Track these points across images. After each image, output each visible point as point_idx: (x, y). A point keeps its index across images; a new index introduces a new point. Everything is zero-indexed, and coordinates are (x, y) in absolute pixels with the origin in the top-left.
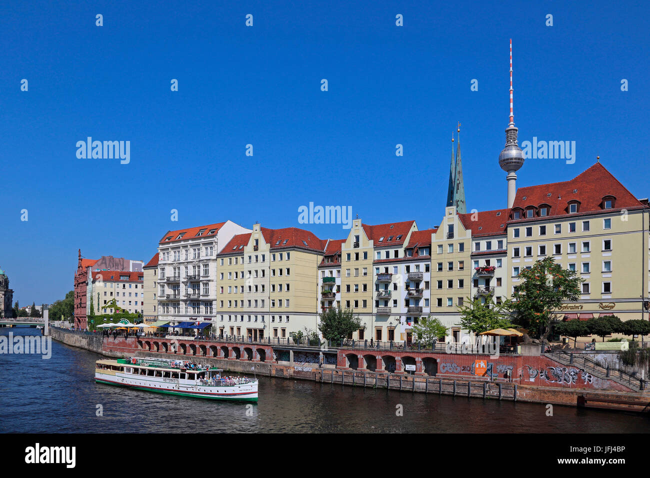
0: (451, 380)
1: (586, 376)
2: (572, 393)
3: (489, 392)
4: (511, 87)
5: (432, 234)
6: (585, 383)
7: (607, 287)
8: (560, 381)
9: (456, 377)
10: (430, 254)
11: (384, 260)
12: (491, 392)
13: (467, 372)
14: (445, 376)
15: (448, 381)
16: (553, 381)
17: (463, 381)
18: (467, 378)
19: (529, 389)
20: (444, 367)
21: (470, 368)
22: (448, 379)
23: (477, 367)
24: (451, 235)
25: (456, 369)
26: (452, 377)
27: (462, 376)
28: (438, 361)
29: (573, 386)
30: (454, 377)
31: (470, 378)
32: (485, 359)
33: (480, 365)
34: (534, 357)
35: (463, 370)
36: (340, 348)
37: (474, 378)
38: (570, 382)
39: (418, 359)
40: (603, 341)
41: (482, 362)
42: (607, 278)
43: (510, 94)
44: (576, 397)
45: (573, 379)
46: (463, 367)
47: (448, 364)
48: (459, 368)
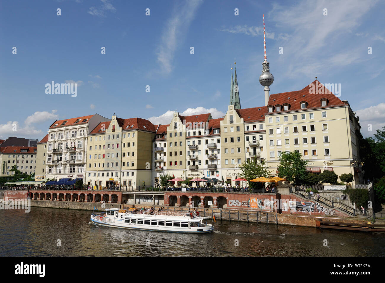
0: (236, 211)
1: (320, 208)
2: (312, 218)
3: (260, 219)
4: (265, 40)
5: (221, 121)
6: (320, 212)
7: (327, 152)
8: (304, 211)
9: (239, 209)
10: (220, 132)
11: (192, 137)
12: (261, 219)
13: (245, 205)
14: (232, 208)
15: (234, 211)
16: (300, 211)
17: (243, 211)
18: (245, 209)
19: (285, 216)
20: (231, 203)
21: (247, 203)
22: (234, 210)
23: (252, 202)
24: (232, 122)
25: (239, 204)
26: (236, 209)
27: (242, 208)
28: (227, 198)
29: (312, 214)
30: (238, 209)
31: (247, 209)
32: (256, 197)
33: (253, 201)
34: (286, 195)
35: (243, 204)
36: (166, 192)
37: (250, 209)
38: (310, 211)
39: (215, 198)
40: (328, 185)
41: (254, 199)
42: (327, 146)
43: (264, 44)
44: (314, 221)
45: (312, 209)
46: (243, 202)
47: (234, 201)
48: (240, 203)
